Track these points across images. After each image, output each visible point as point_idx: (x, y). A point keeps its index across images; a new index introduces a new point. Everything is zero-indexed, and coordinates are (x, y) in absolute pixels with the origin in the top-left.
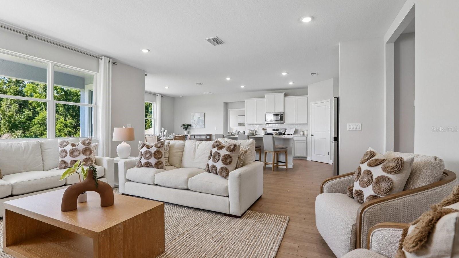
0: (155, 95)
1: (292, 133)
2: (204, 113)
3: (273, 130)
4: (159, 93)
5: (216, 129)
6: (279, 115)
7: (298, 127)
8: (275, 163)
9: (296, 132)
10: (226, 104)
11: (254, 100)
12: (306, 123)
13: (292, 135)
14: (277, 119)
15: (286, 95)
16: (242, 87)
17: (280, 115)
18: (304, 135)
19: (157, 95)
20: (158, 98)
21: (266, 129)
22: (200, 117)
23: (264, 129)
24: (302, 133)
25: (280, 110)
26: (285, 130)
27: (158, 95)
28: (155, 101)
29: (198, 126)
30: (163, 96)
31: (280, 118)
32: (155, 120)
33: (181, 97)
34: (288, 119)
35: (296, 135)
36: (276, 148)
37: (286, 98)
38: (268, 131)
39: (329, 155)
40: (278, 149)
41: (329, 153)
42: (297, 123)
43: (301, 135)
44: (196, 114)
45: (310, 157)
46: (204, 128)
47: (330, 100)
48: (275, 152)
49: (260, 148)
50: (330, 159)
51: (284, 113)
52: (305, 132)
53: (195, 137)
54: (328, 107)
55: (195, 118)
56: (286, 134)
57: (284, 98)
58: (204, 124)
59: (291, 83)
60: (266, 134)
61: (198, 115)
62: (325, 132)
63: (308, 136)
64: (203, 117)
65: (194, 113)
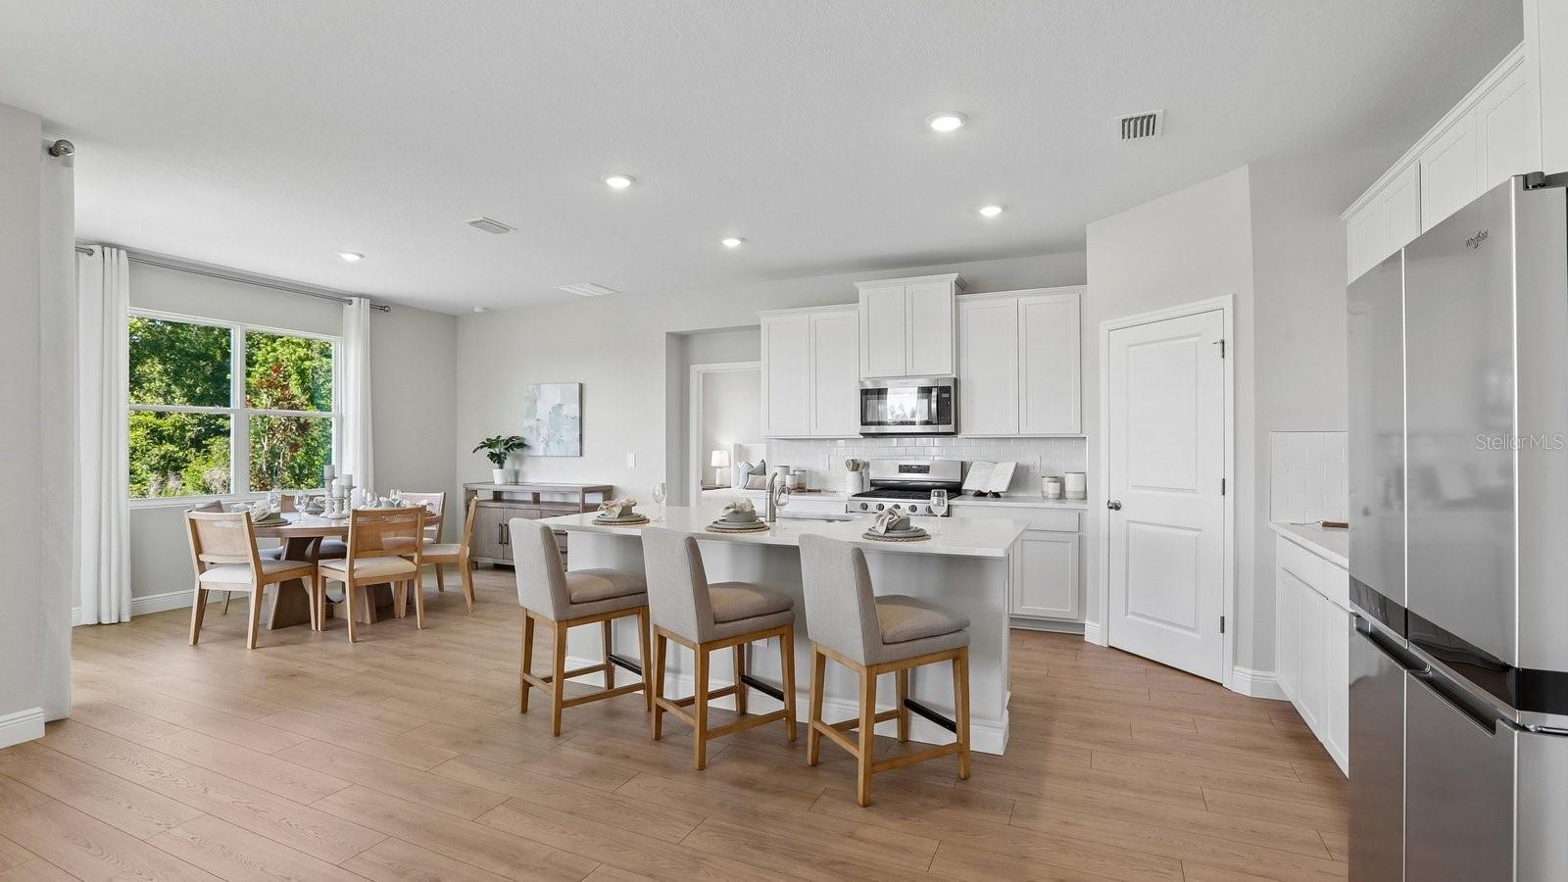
0: (340, 299)
1: (1001, 486)
2: (581, 386)
3: (903, 469)
4: (360, 290)
5: (631, 463)
6: (929, 390)
7: (1030, 457)
9: (1020, 479)
10: (681, 342)
11: (802, 317)
12: (1075, 431)
13: (997, 495)
14: (925, 410)
15: (963, 287)
16: (732, 243)
17: (934, 393)
18: (1062, 496)
19: (350, 302)
20: (356, 316)
21: (867, 465)
22: (560, 406)
23: (855, 466)
24: (1052, 488)
25: (941, 369)
26: (964, 468)
27: (355, 300)
28: (338, 330)
29: (554, 449)
30: (379, 306)
31: (934, 406)
33: (477, 310)
34: (977, 413)
35: (1021, 495)
36: (887, 640)
37: (965, 300)
38: (874, 475)
39: (1223, 631)
40: (903, 645)
41: (1223, 618)
42: (1025, 432)
43: (1045, 498)
44: (546, 389)
45: (1098, 625)
46: (581, 455)
47: (1227, 302)
48: (875, 669)
49: (788, 613)
50: (1235, 662)
51: (956, 379)
52: (1072, 485)
53: (536, 497)
54: (1218, 340)
55: (543, 410)
56: (970, 493)
57: (956, 301)
58: (581, 435)
59: (991, 212)
60: (868, 488)
61: (554, 396)
62: (1194, 491)
63: (1086, 507)
64: (577, 405)
65: (538, 385)
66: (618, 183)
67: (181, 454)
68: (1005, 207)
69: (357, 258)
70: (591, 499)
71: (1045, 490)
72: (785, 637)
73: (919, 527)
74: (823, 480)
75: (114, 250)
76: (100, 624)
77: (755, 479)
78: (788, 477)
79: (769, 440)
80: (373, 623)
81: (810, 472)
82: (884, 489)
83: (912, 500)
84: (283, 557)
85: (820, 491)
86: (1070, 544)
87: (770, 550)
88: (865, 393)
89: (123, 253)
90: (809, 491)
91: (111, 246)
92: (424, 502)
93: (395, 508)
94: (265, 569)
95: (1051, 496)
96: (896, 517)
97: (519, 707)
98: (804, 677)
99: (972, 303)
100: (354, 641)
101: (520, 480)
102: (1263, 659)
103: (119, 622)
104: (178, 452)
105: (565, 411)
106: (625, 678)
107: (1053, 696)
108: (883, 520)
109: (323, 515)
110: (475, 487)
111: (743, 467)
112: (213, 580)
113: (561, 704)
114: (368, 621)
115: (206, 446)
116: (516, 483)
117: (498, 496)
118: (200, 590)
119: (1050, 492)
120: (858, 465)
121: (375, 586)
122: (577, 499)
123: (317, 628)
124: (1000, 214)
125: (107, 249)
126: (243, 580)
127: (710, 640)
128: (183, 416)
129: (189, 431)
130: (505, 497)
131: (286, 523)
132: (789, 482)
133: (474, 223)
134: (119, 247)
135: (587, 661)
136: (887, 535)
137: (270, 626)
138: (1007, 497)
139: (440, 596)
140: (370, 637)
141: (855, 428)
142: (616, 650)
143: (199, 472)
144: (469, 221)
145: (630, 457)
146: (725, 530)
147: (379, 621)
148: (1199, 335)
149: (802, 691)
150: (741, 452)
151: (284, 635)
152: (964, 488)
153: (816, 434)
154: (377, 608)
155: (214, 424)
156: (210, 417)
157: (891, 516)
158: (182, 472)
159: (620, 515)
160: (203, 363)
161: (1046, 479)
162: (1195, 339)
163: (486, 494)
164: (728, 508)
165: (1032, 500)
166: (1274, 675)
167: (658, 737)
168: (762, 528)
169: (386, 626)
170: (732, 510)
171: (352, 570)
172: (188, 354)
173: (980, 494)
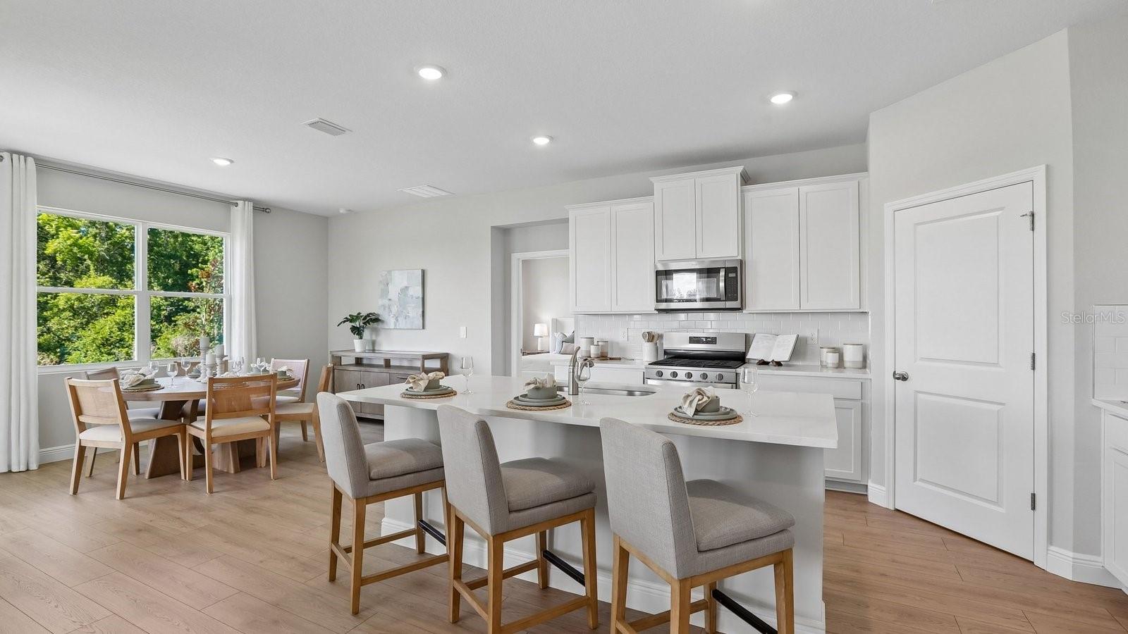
0: (228, 202)
1: (783, 356)
2: (423, 272)
3: (693, 340)
4: (244, 195)
5: (463, 335)
6: (717, 271)
7: (809, 330)
8: (696, 607)
9: (800, 349)
10: (503, 235)
13: (779, 364)
14: (708, 289)
15: (746, 179)
16: (541, 141)
17: (722, 273)
18: (840, 365)
19: (236, 205)
20: (241, 217)
21: (661, 337)
22: (407, 288)
23: (651, 337)
24: (831, 358)
25: (723, 250)
26: (748, 339)
27: (240, 203)
28: (226, 227)
29: (402, 323)
30: (261, 208)
31: (722, 284)
32: (230, 300)
33: (342, 211)
34: (763, 290)
35: (800, 363)
36: (702, 548)
37: (749, 191)
38: (667, 345)
39: (1034, 508)
40: (720, 552)
41: (1033, 496)
42: (806, 307)
43: (824, 366)
44: (396, 274)
45: (884, 489)
46: (423, 328)
47: (1039, 174)
48: (689, 583)
49: (589, 496)
50: (1050, 540)
51: (741, 261)
52: (851, 355)
53: (387, 362)
54: (1028, 211)
55: (394, 291)
56: (752, 361)
57: (742, 191)
58: (423, 312)
59: (782, 99)
60: (661, 357)
61: (403, 280)
62: (996, 365)
63: (869, 376)
64: (420, 288)
65: (389, 272)
66: (430, 74)
67: (157, 327)
68: (795, 94)
69: (228, 163)
70: (429, 364)
71: (824, 359)
72: (585, 523)
73: (729, 407)
74: (623, 349)
75: (22, 157)
76: (10, 472)
77: (566, 347)
78: (592, 347)
79: (577, 315)
80: (236, 472)
81: (612, 343)
82: (675, 358)
83: (701, 369)
84: (160, 417)
85: (620, 359)
86: (853, 410)
87: (570, 429)
88: (658, 273)
89: (30, 160)
90: (611, 359)
91: (19, 153)
92: (284, 369)
93: (262, 374)
94: (134, 428)
95: (830, 365)
96: (705, 399)
97: (327, 575)
98: (606, 555)
99: (756, 193)
100: (211, 492)
101: (376, 348)
102: (1086, 542)
103: (28, 470)
104: (155, 325)
105: (411, 292)
106: (435, 548)
107: (857, 571)
108: (691, 402)
109: (197, 379)
110: (340, 354)
111: (559, 337)
112: (90, 438)
113: (361, 581)
114: (232, 472)
115: (175, 321)
116: (374, 351)
117: (359, 362)
118: (80, 446)
119: (829, 362)
120: (653, 336)
121: (239, 442)
122: (418, 364)
123: (185, 478)
124: (792, 100)
125: (15, 156)
126: (112, 438)
127: (504, 530)
128: (159, 300)
129: (164, 310)
130: (365, 362)
131: (159, 387)
132: (594, 351)
133: (312, 125)
134: (26, 155)
135: (403, 524)
136: (696, 417)
137: (147, 476)
138: (788, 366)
139: (305, 446)
140: (227, 487)
141: (650, 305)
142: (427, 515)
143: (168, 339)
144: (309, 121)
145: (463, 329)
146: (524, 408)
147: (241, 471)
148: (1002, 209)
149: (604, 569)
150: (557, 325)
151: (158, 485)
152: (747, 357)
153: (616, 310)
154: (240, 459)
155: (182, 305)
156: (179, 300)
157: (700, 397)
158: (157, 340)
159: (426, 389)
160: (172, 261)
161: (825, 350)
162: (998, 213)
163: (348, 360)
164: (529, 384)
165: (812, 368)
166: (1100, 559)
167: (456, 620)
168: (563, 404)
169: (245, 477)
170: (532, 386)
171: (209, 430)
172: (162, 255)
173: (763, 363)
